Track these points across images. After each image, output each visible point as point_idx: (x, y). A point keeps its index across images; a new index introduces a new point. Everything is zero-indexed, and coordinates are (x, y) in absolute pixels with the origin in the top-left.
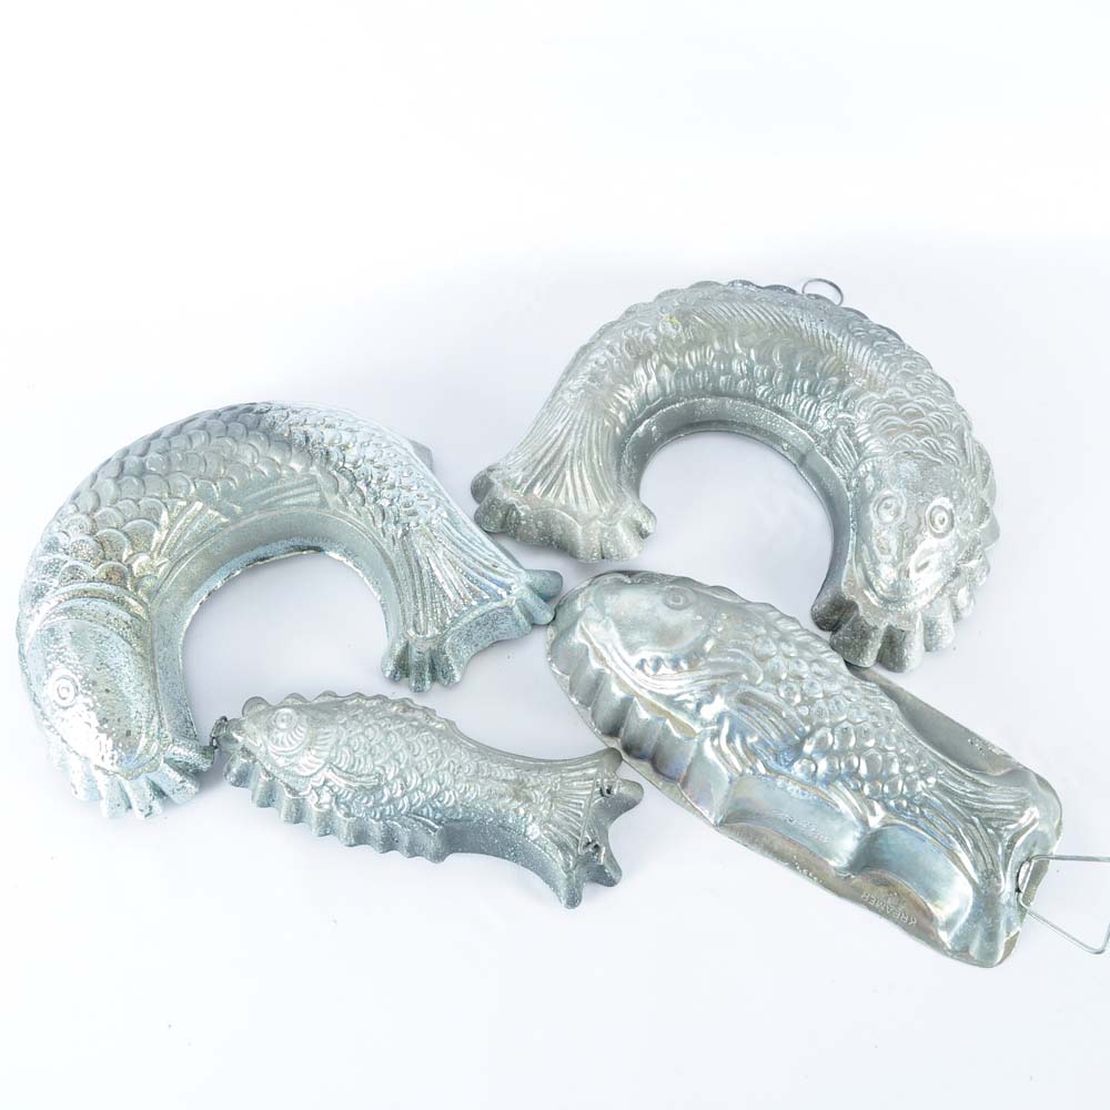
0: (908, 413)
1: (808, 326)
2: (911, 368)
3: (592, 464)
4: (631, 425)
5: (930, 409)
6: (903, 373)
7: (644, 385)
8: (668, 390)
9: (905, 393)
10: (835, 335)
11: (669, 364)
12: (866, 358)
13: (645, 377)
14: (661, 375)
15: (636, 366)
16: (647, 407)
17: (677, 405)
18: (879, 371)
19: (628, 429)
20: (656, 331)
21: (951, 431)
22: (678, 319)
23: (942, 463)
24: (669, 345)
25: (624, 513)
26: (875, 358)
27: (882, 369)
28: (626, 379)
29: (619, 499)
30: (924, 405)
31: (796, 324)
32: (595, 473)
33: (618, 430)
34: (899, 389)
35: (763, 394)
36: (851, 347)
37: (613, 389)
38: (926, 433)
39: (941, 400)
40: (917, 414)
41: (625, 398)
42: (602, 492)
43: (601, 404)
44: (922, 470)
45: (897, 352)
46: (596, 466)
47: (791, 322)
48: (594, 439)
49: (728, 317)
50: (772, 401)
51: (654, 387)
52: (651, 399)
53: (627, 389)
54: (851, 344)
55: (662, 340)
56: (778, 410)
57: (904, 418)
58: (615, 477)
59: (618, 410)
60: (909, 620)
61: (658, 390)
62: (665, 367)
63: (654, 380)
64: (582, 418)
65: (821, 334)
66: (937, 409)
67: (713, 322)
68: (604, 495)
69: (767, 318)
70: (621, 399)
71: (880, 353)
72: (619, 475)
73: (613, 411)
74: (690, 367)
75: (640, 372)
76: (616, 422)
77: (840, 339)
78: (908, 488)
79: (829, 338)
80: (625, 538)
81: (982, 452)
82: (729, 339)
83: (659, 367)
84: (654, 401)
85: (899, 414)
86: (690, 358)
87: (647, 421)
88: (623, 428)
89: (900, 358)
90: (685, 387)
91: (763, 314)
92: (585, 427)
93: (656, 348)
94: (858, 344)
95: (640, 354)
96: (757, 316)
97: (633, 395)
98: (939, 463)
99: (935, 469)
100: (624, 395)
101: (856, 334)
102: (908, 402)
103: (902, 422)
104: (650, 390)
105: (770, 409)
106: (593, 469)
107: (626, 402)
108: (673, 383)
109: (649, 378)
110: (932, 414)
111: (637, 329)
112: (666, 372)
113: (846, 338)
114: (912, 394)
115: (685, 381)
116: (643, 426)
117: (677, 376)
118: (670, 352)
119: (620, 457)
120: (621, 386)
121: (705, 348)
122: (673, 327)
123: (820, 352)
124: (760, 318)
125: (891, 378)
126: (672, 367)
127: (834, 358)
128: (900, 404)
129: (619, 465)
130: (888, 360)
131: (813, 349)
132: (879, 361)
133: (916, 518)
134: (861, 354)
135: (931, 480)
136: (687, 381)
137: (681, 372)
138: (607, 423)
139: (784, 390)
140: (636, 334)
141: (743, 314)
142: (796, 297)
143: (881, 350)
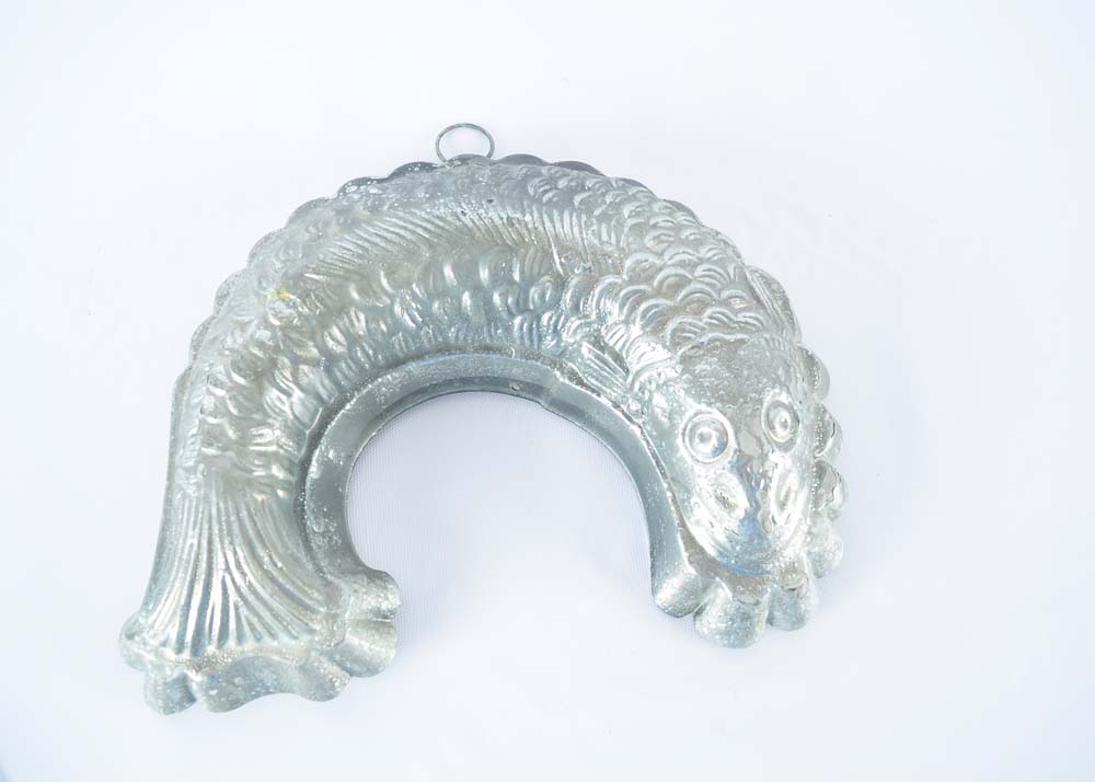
0: (669, 287)
1: (476, 219)
2: (638, 214)
3: (266, 572)
4: (296, 470)
5: (693, 266)
6: (633, 227)
7: (286, 408)
8: (325, 397)
9: (652, 259)
10: (519, 215)
11: (306, 361)
12: (576, 230)
13: (284, 397)
14: (304, 381)
15: (261, 390)
16: (307, 432)
17: (348, 407)
18: (602, 243)
19: (293, 479)
20: (267, 325)
21: (732, 282)
22: (289, 289)
23: (745, 337)
24: (294, 335)
25: (347, 615)
26: (588, 226)
27: (605, 237)
28: (256, 416)
29: (332, 596)
30: (682, 264)
31: (458, 223)
32: (279, 585)
33: (281, 493)
34: (639, 256)
35: (457, 337)
36: (548, 224)
37: (244, 441)
38: (704, 305)
39: (697, 244)
40: (682, 282)
41: (270, 443)
42: (300, 603)
43: (237, 473)
44: (727, 363)
45: (608, 199)
46: (275, 573)
47: (450, 223)
48: (251, 533)
49: (359, 256)
50: (473, 340)
51: (303, 403)
52: (306, 420)
53: (265, 431)
54: (545, 216)
55: (280, 334)
56: (487, 349)
57: (665, 296)
58: (310, 566)
59: (267, 466)
60: (795, 571)
61: (311, 403)
62: (305, 368)
63: (297, 394)
64: (218, 510)
65: (497, 221)
66: (701, 261)
67: (341, 273)
68: (307, 608)
69: (413, 232)
70: (262, 449)
71: (590, 212)
72: (313, 558)
73: (259, 473)
74: (339, 350)
75: (272, 395)
76: (270, 484)
77: (528, 218)
78: (722, 401)
79: (513, 225)
80: (366, 646)
81: (768, 282)
82: (375, 286)
83: (295, 375)
84: (312, 420)
85: (658, 293)
86: (333, 339)
87: (317, 452)
88: (286, 485)
89: (617, 206)
90: (346, 377)
91: (405, 228)
92: (229, 524)
93: (277, 349)
94: (555, 213)
95: (260, 373)
96: (397, 234)
97: (278, 433)
98: (742, 341)
99: (742, 353)
100: (263, 440)
101: (545, 199)
102: (661, 269)
103: (668, 302)
104: (298, 409)
105: (476, 351)
106: (273, 580)
107: (273, 448)
108: (327, 382)
109: (289, 395)
110: (699, 271)
111: (237, 333)
112: (309, 375)
113: (536, 215)
114: (660, 255)
115: (340, 370)
116: (314, 463)
117: (328, 371)
118: (300, 345)
119: (303, 528)
120: (254, 431)
121: (348, 314)
122: (288, 306)
123: (510, 250)
124: (403, 237)
125: (622, 244)
126: (314, 363)
127: (532, 251)
128: (652, 278)
129: (306, 541)
130: (604, 218)
131: (496, 249)
132: (595, 227)
133: (754, 441)
134: (566, 226)
135: (745, 373)
136: (344, 369)
137: (330, 361)
138: (259, 498)
139: (483, 320)
140: (240, 340)
141: (378, 240)
142: (437, 173)
143: (588, 208)
